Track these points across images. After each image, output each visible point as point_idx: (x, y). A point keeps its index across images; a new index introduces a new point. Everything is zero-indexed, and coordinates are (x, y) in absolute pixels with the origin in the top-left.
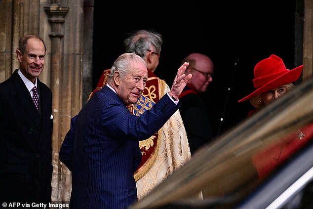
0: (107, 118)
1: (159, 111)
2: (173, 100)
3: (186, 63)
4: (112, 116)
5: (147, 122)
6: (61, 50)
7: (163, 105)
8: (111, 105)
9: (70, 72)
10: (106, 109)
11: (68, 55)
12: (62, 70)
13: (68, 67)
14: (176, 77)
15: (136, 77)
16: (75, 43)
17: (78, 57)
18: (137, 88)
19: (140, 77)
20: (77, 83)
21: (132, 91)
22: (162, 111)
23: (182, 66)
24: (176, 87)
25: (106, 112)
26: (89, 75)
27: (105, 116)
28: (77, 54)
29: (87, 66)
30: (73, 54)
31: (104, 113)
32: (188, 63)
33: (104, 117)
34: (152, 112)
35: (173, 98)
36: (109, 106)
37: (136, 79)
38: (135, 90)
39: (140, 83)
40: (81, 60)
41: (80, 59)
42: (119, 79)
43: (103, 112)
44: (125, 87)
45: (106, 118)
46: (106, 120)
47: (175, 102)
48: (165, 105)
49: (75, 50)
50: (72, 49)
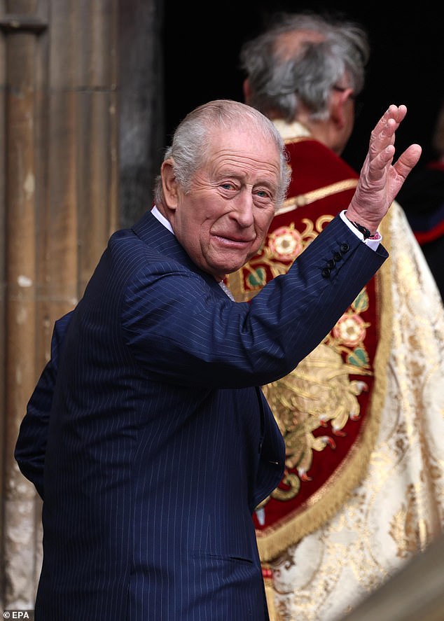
0: (141, 320)
1: (315, 276)
2: (360, 236)
3: (393, 108)
4: (157, 311)
5: (279, 315)
6: (39, 76)
7: (330, 256)
8: (154, 274)
9: (75, 150)
10: (136, 291)
11: (66, 91)
12: (44, 143)
13: (64, 133)
14: (367, 159)
15: (226, 181)
16: (88, 53)
17: (99, 100)
18: (233, 219)
19: (240, 178)
20: (98, 187)
21: (215, 229)
22: (326, 277)
23: (382, 122)
24: (370, 191)
25: (138, 299)
26: (143, 160)
27: (136, 314)
28: (97, 89)
29: (136, 129)
30: (84, 89)
31: (132, 303)
32: (403, 108)
33: (131, 317)
34: (295, 282)
35: (361, 229)
36: (149, 280)
37: (226, 186)
38: (225, 226)
39: (242, 202)
40: (113, 110)
41: (108, 104)
42: (176, 188)
43: (129, 300)
44: (190, 213)
45: (137, 318)
46: (138, 324)
47: (368, 242)
48: (336, 254)
49: (88, 76)
50: (77, 74)
